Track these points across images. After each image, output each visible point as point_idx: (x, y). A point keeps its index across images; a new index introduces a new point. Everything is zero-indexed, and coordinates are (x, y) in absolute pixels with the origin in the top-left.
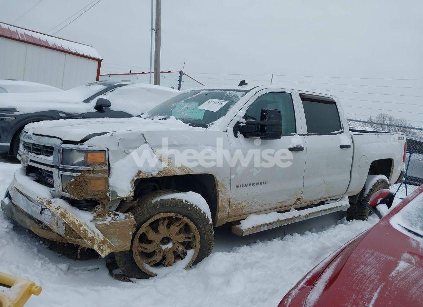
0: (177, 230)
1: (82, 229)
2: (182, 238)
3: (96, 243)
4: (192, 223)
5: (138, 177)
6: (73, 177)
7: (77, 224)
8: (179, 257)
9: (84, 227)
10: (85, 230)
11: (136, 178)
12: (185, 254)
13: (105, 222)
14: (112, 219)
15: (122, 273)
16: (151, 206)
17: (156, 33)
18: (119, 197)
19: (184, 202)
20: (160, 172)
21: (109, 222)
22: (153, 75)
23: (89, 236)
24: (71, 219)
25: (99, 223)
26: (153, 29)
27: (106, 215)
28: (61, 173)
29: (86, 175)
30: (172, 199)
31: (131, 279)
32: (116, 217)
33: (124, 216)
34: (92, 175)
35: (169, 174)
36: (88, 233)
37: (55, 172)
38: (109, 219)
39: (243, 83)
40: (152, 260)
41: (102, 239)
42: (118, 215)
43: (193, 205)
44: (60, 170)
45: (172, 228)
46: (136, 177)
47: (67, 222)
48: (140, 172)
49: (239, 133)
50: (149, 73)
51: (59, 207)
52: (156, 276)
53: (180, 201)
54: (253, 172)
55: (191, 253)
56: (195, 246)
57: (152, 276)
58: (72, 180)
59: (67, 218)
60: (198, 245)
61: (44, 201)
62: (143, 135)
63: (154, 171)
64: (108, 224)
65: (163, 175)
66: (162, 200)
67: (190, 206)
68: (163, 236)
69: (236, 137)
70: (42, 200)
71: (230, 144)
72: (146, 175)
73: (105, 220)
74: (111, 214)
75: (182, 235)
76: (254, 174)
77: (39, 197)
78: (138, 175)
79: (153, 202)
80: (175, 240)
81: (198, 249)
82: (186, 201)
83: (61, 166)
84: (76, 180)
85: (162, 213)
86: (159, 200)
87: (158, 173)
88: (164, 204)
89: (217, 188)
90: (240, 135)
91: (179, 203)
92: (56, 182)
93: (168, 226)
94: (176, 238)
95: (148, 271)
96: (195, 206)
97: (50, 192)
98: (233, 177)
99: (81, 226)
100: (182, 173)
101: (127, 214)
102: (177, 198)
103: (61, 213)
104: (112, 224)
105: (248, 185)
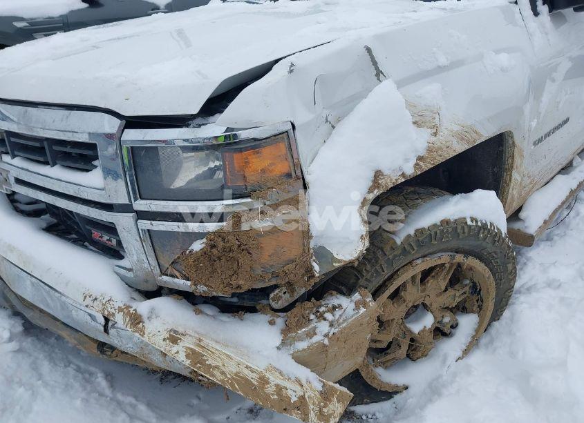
0: (443, 284)
1: (270, 389)
2: (455, 296)
3: (311, 407)
4: (483, 265)
5: (376, 193)
6: (197, 235)
7: (253, 378)
8: (440, 332)
9: (274, 379)
10: (279, 389)
11: (371, 197)
12: (454, 326)
13: (316, 339)
14: (331, 325)
18: (340, 261)
19: (469, 223)
20: (420, 158)
21: (326, 335)
23: (294, 399)
24: (231, 368)
25: (302, 345)
27: (312, 317)
28: (145, 224)
30: (442, 222)
32: (338, 313)
33: (353, 306)
35: (439, 160)
36: (290, 393)
37: (123, 222)
38: (323, 327)
41: (319, 386)
42: (340, 307)
43: (486, 224)
44: (141, 215)
45: (431, 282)
46: (370, 191)
47: (222, 381)
48: (378, 174)
51: (176, 332)
52: (407, 388)
53: (462, 222)
54: (559, 103)
55: (468, 323)
56: (480, 307)
57: (396, 393)
58: (197, 246)
59: (217, 367)
60: (490, 305)
61: (113, 311)
62: (369, 50)
63: (407, 160)
64: (326, 342)
65: (426, 166)
66: (420, 232)
67: (484, 229)
68: (410, 305)
69: (536, 14)
70: (104, 305)
71: (530, 36)
72: (392, 178)
73: (312, 333)
74: (324, 312)
75: (451, 292)
76: (560, 106)
77: (90, 296)
78: (376, 183)
79: (399, 241)
80: (435, 306)
81: (489, 314)
82: (472, 219)
83: (141, 205)
84: (213, 247)
85: (419, 261)
86: (412, 233)
87: (417, 164)
88: (425, 239)
89: (510, 161)
90: (543, 9)
91: (459, 227)
92: (134, 252)
93: (422, 280)
94: (437, 302)
95: (389, 385)
96: (491, 224)
97: (118, 274)
98: (534, 124)
99: (264, 381)
100: (460, 148)
101: (357, 296)
102: (452, 219)
103: (192, 354)
104: (333, 338)
105: (548, 135)
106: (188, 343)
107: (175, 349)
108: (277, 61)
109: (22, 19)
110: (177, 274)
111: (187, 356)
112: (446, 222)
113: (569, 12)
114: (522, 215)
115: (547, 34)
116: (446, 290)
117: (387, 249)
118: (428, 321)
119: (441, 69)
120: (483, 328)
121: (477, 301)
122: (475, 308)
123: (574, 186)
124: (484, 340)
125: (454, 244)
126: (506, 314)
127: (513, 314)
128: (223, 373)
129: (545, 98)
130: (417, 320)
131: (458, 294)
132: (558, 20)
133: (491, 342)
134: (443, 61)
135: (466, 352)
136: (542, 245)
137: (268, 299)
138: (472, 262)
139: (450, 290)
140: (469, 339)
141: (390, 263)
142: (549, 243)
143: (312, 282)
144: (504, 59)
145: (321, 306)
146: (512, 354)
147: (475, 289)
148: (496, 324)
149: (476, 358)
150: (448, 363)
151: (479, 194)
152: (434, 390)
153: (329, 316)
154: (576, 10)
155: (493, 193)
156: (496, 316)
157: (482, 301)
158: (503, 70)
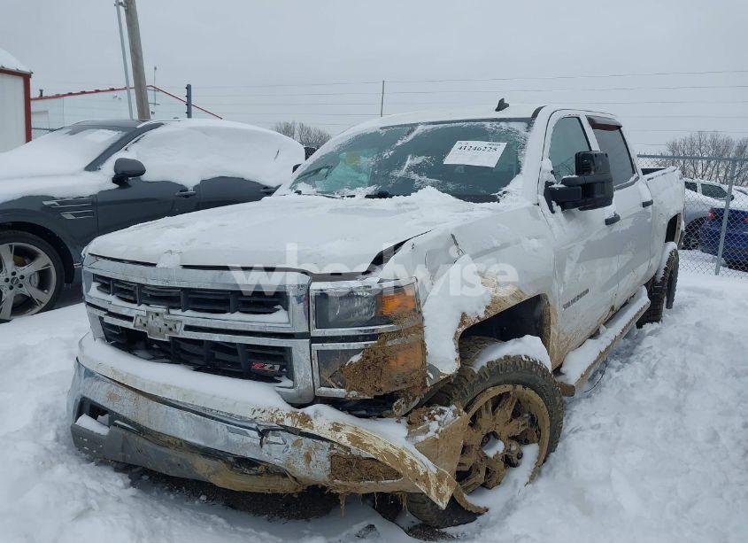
0: (509, 413)
1: (407, 462)
2: (517, 427)
3: (432, 483)
4: (538, 396)
5: (464, 328)
6: (356, 352)
7: (395, 453)
8: (510, 462)
10: (413, 463)
11: (461, 330)
12: (520, 456)
13: (429, 434)
14: (440, 424)
15: (417, 522)
16: (476, 379)
17: (127, 11)
18: (444, 374)
19: (524, 359)
20: (488, 307)
21: (437, 432)
22: (133, 92)
23: (421, 473)
24: (381, 446)
25: (421, 438)
26: (121, 4)
27: (426, 418)
28: (317, 346)
29: (389, 343)
30: (505, 357)
31: (443, 530)
32: (443, 416)
33: (452, 413)
34: (396, 342)
35: (501, 309)
36: (419, 467)
37: (301, 347)
38: (434, 426)
39: (502, 106)
40: (471, 482)
41: (435, 471)
42: (444, 412)
43: (536, 361)
44: (315, 340)
45: (499, 412)
46: (460, 327)
47: (375, 454)
48: (464, 315)
49: (554, 204)
50: (126, 88)
51: (337, 424)
52: (487, 510)
53: (518, 358)
54: (579, 276)
55: (531, 452)
56: (539, 437)
57: (479, 514)
58: (356, 359)
59: (371, 445)
60: (546, 434)
61: (282, 417)
62: (453, 236)
63: (480, 308)
64: (437, 436)
65: (493, 313)
66: (490, 363)
67: (534, 365)
68: (485, 433)
69: (553, 212)
70: (272, 414)
71: (551, 227)
72: (472, 320)
73: (426, 430)
74: (434, 414)
75: (515, 422)
76: (580, 278)
77: (259, 410)
78: (462, 322)
79: (476, 371)
80: (504, 435)
81: (547, 441)
82: (526, 357)
83: (316, 332)
84: (368, 358)
85: (491, 389)
86: (485, 364)
87: (486, 311)
88: (496, 369)
89: (548, 317)
90: (557, 208)
91: (517, 363)
92: (303, 370)
93: (493, 409)
94: (505, 431)
95: (474, 506)
96: (540, 362)
97: (278, 392)
98: (562, 291)
99: (402, 455)
100: (513, 303)
101: (453, 407)
102: (512, 355)
103: (351, 438)
104: (442, 434)
105: (574, 301)
106: (348, 430)
107: (339, 435)
108: (404, 242)
109: (53, 198)
110: (334, 384)
111: (349, 439)
112: (507, 357)
113: (576, 210)
114: (563, 370)
115: (562, 226)
116: (511, 420)
117: (469, 377)
118: (499, 447)
119: (495, 249)
120: (543, 459)
121: (536, 432)
122: (535, 438)
123: (603, 350)
124: (545, 469)
125: (515, 376)
126: (560, 445)
127: (565, 445)
128: (375, 449)
129: (567, 272)
130: (491, 447)
131: (521, 424)
132: (569, 216)
133: (551, 468)
134: (496, 243)
135: (532, 479)
136: (583, 401)
137: (391, 409)
138: (530, 393)
139: (514, 420)
140: (533, 466)
141: (472, 387)
142: (589, 399)
143: (426, 391)
144: (535, 243)
145: (431, 410)
146: (568, 475)
147: (533, 421)
148: (553, 455)
149: (541, 483)
150: (519, 487)
151: (528, 338)
152: (510, 508)
153: (437, 417)
154: (580, 210)
155: (538, 339)
156: (552, 447)
157: (540, 431)
158: (535, 250)
